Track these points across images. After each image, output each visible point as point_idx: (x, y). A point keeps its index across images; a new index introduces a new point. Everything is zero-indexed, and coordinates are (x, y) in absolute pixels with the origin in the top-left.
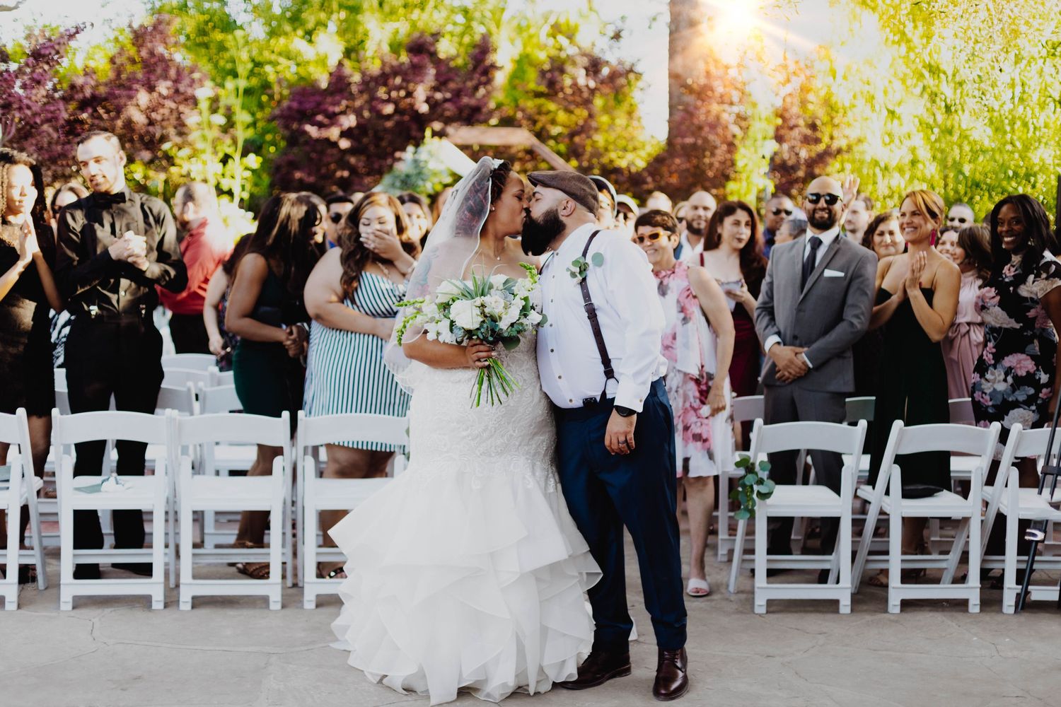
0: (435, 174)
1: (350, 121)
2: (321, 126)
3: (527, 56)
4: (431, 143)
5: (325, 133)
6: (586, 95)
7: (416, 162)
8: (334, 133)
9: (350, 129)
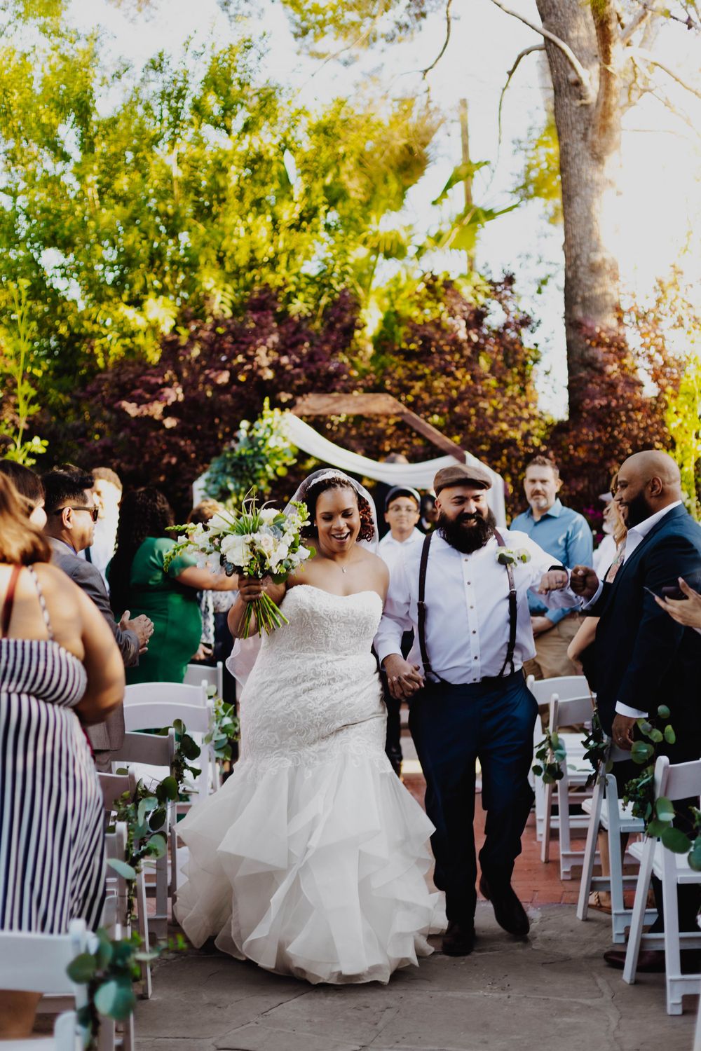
0: (276, 455)
1: (175, 394)
2: (140, 401)
3: (396, 313)
4: (271, 417)
5: (145, 410)
6: (468, 352)
7: (251, 439)
8: (156, 409)
9: (176, 403)
